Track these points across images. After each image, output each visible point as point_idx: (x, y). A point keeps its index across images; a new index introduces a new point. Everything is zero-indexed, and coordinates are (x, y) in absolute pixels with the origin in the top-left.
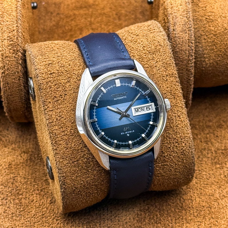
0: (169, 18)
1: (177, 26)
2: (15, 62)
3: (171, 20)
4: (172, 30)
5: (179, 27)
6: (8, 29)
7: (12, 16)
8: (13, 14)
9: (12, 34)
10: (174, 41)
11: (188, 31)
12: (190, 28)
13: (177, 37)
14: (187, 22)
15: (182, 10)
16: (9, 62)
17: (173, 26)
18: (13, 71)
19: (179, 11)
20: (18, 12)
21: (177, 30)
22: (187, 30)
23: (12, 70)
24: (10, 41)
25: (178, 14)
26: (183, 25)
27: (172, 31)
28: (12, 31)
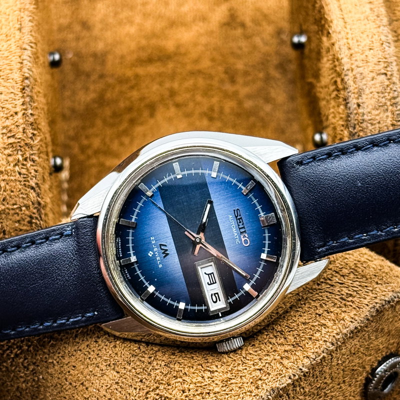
0: (346, 80)
1: (366, 97)
2: (21, 185)
3: (350, 82)
4: (356, 106)
5: (371, 98)
6: (4, 109)
7: (11, 81)
8: (12, 77)
9: (12, 122)
10: (361, 130)
11: (391, 105)
12: (394, 98)
13: (366, 121)
14: (388, 86)
15: (375, 60)
16: (7, 184)
17: (356, 96)
18: (16, 204)
19: (367, 62)
20: (25, 73)
21: (365, 106)
22: (389, 103)
23: (13, 202)
24: (9, 137)
25: (366, 70)
26: (378, 93)
27: (355, 109)
28: (12, 115)
